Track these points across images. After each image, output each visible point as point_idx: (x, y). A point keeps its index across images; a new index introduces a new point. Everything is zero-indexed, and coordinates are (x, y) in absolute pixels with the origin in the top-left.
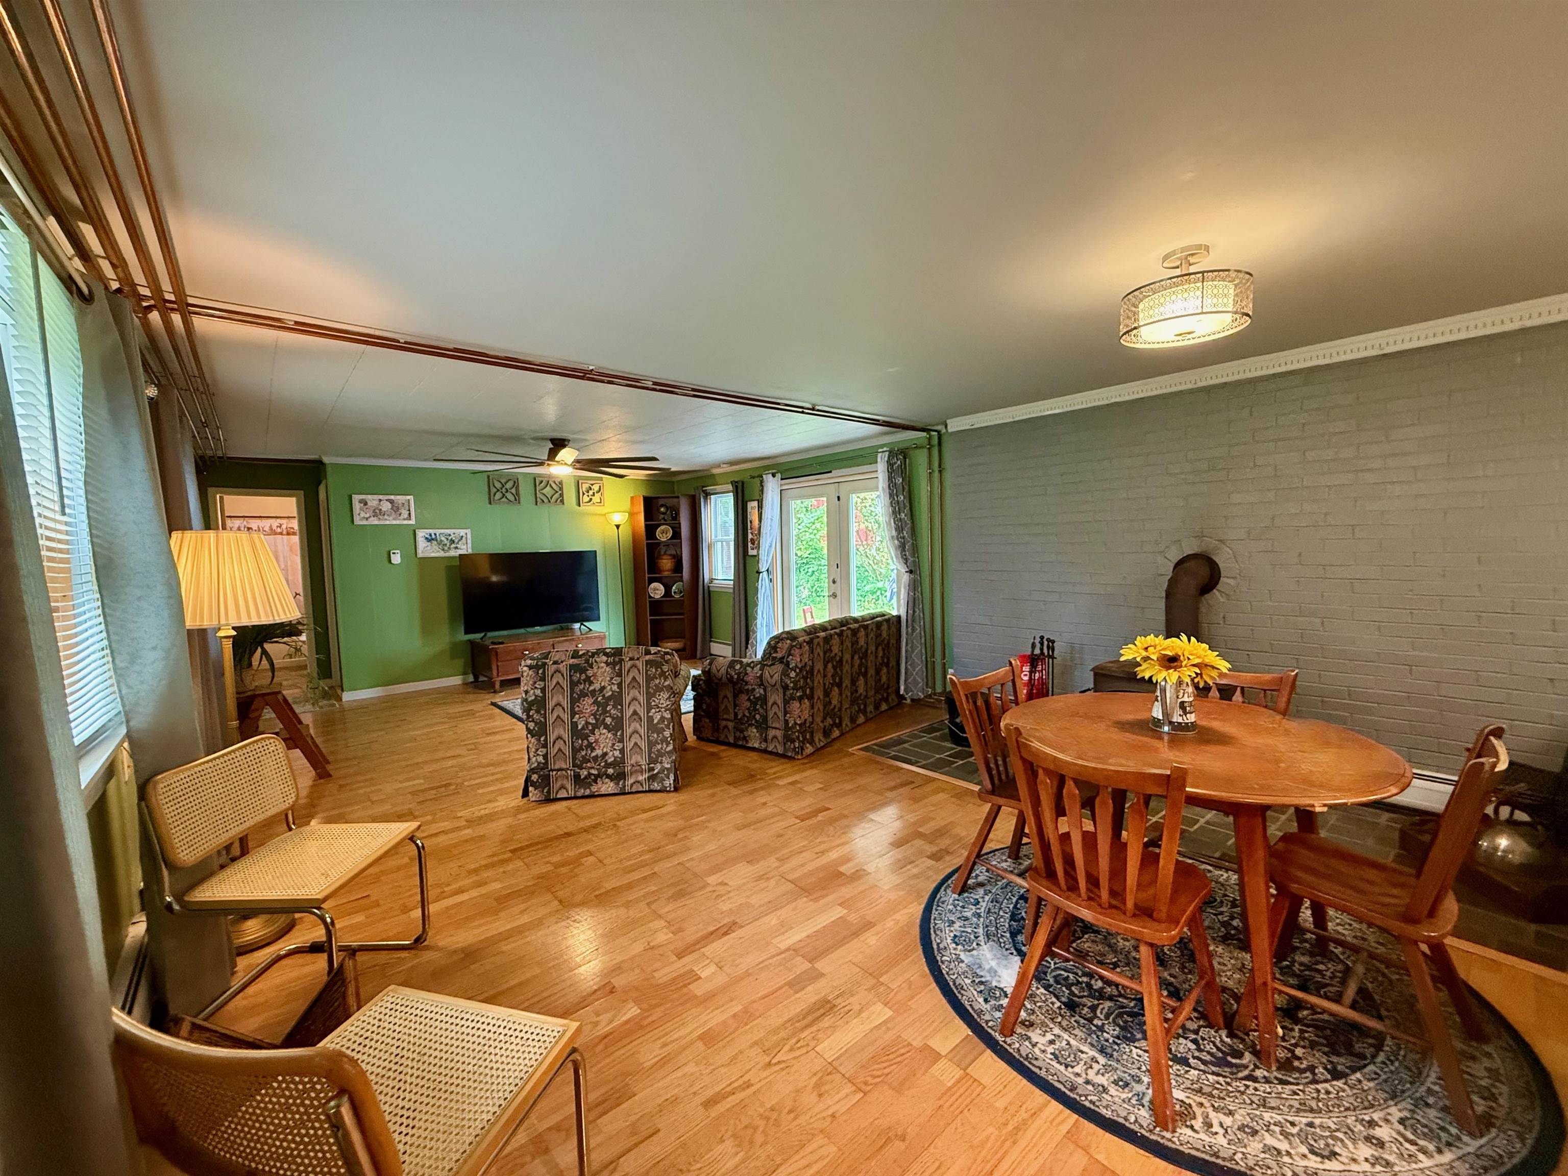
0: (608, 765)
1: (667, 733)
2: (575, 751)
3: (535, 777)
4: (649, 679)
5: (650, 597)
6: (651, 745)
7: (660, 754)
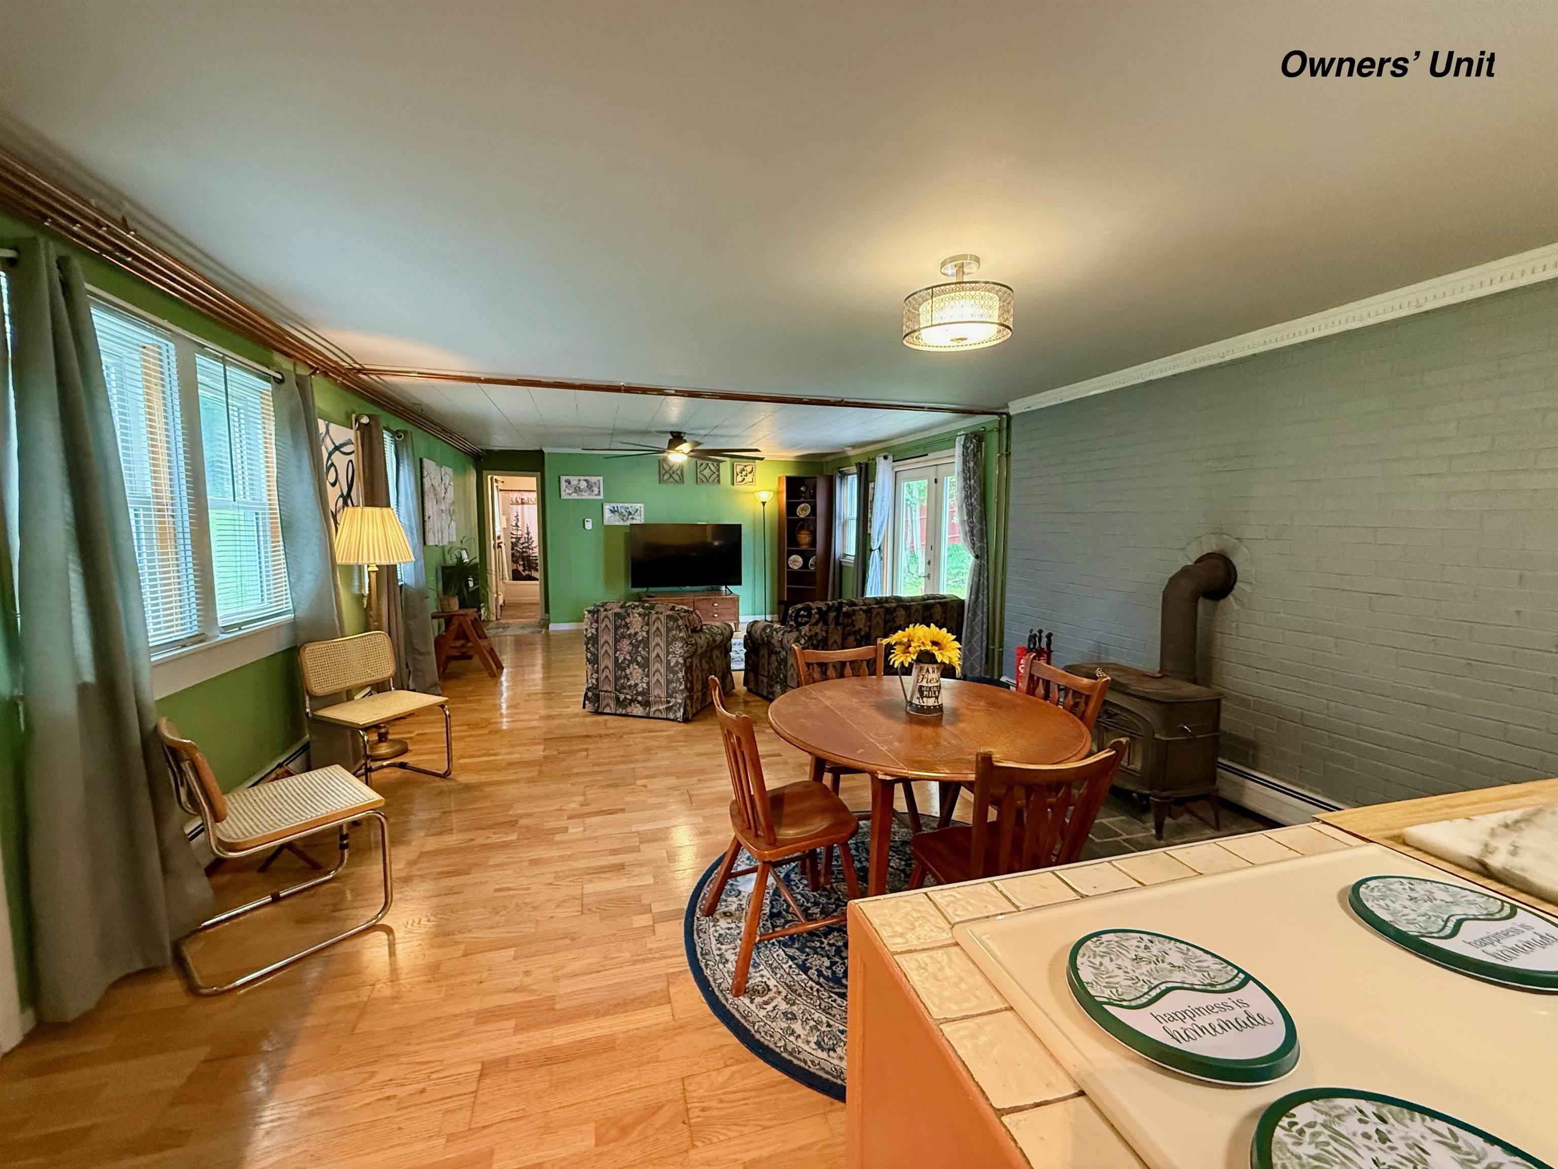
0: (638, 694)
1: (680, 675)
2: (617, 679)
3: (590, 694)
4: (669, 630)
5: (788, 567)
6: (669, 682)
7: (675, 691)
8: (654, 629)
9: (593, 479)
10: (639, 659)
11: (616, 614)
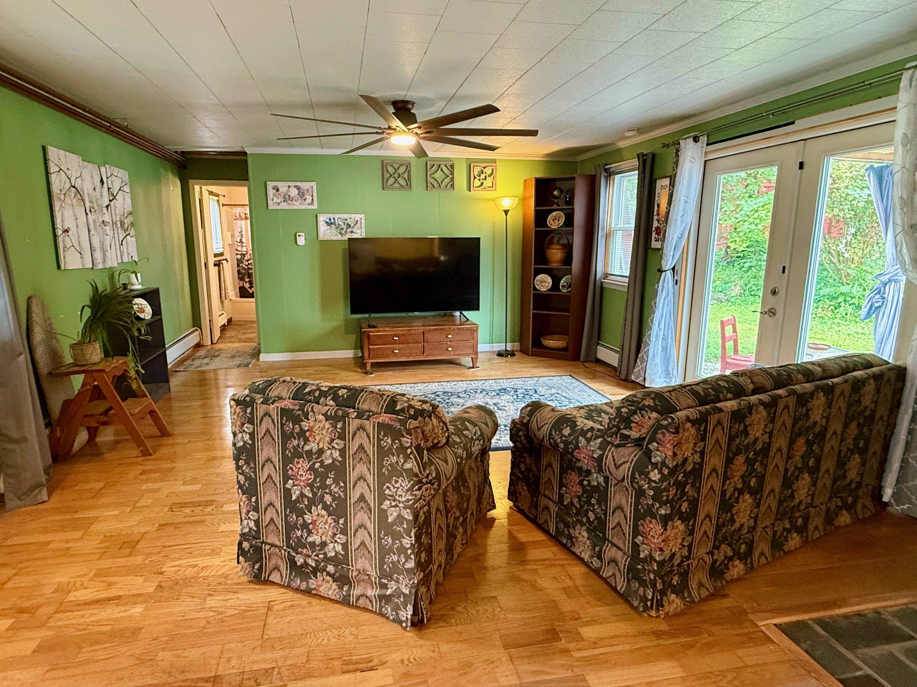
0: (328, 560)
1: (407, 542)
2: (290, 528)
3: (246, 545)
4: (382, 453)
6: (384, 551)
7: (396, 568)
8: (354, 446)
9: (305, 185)
10: (328, 499)
11: (284, 412)
